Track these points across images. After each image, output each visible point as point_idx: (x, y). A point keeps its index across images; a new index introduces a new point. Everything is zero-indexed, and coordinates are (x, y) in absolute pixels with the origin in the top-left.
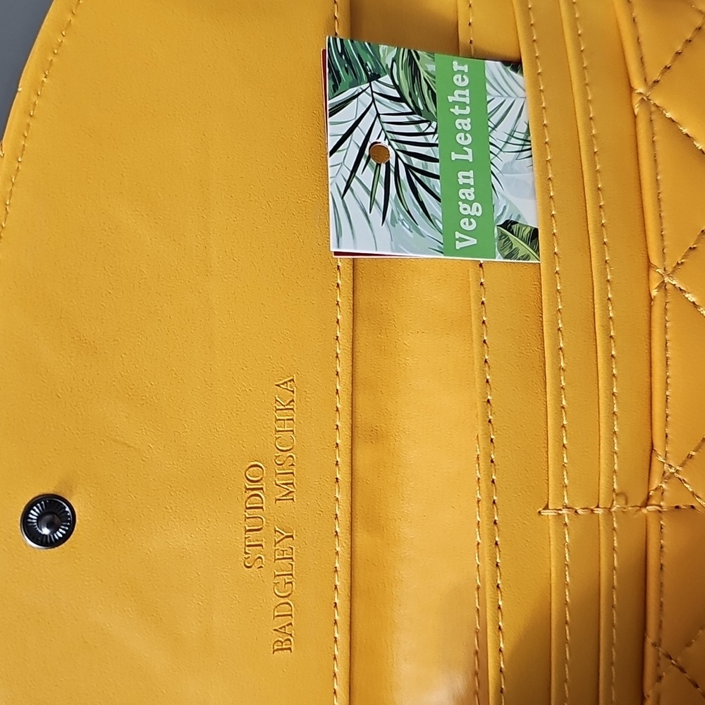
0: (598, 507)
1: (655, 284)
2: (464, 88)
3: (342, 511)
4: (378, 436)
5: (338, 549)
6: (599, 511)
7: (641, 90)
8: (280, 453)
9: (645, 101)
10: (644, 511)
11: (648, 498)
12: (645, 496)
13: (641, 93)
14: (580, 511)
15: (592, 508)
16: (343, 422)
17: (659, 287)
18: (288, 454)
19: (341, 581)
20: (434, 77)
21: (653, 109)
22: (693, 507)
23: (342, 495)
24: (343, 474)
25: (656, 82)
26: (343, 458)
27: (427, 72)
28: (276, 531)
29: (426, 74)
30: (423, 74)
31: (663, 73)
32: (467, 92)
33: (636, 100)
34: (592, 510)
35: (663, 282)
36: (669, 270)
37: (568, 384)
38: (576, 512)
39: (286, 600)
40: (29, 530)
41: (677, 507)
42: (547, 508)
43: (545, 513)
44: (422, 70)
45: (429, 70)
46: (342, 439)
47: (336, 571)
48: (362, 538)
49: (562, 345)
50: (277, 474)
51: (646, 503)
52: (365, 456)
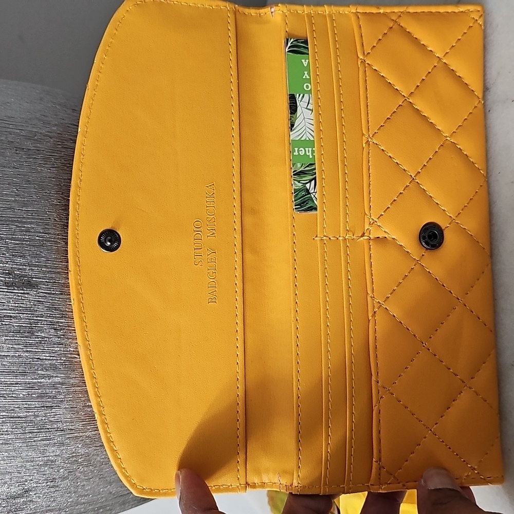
0: (340, 237)
1: (364, 142)
2: (305, 151)
3: (238, 242)
4: (254, 212)
5: (236, 259)
6: (341, 238)
7: (361, 57)
8: (209, 216)
9: (363, 62)
10: (362, 239)
11: (364, 233)
12: (362, 233)
13: (361, 59)
14: (331, 238)
15: (337, 237)
16: (237, 204)
17: (366, 143)
18: (212, 217)
19: (238, 273)
20: (303, 164)
21: (367, 65)
22: (386, 237)
23: (238, 236)
24: (238, 226)
25: (369, 53)
26: (238, 220)
27: (301, 167)
28: (208, 250)
29: (302, 168)
30: (302, 169)
31: (372, 49)
32: (307, 149)
33: (359, 62)
34: (338, 239)
35: (368, 141)
36: (371, 136)
37: (326, 185)
38: (330, 238)
39: (213, 280)
40: (102, 244)
41: (378, 238)
42: (317, 237)
43: (316, 239)
44: (300, 170)
45: (300, 166)
46: (237, 211)
47: (236, 269)
48: (248, 256)
49: (323, 169)
50: (207, 225)
51: (363, 235)
52: (248, 220)
